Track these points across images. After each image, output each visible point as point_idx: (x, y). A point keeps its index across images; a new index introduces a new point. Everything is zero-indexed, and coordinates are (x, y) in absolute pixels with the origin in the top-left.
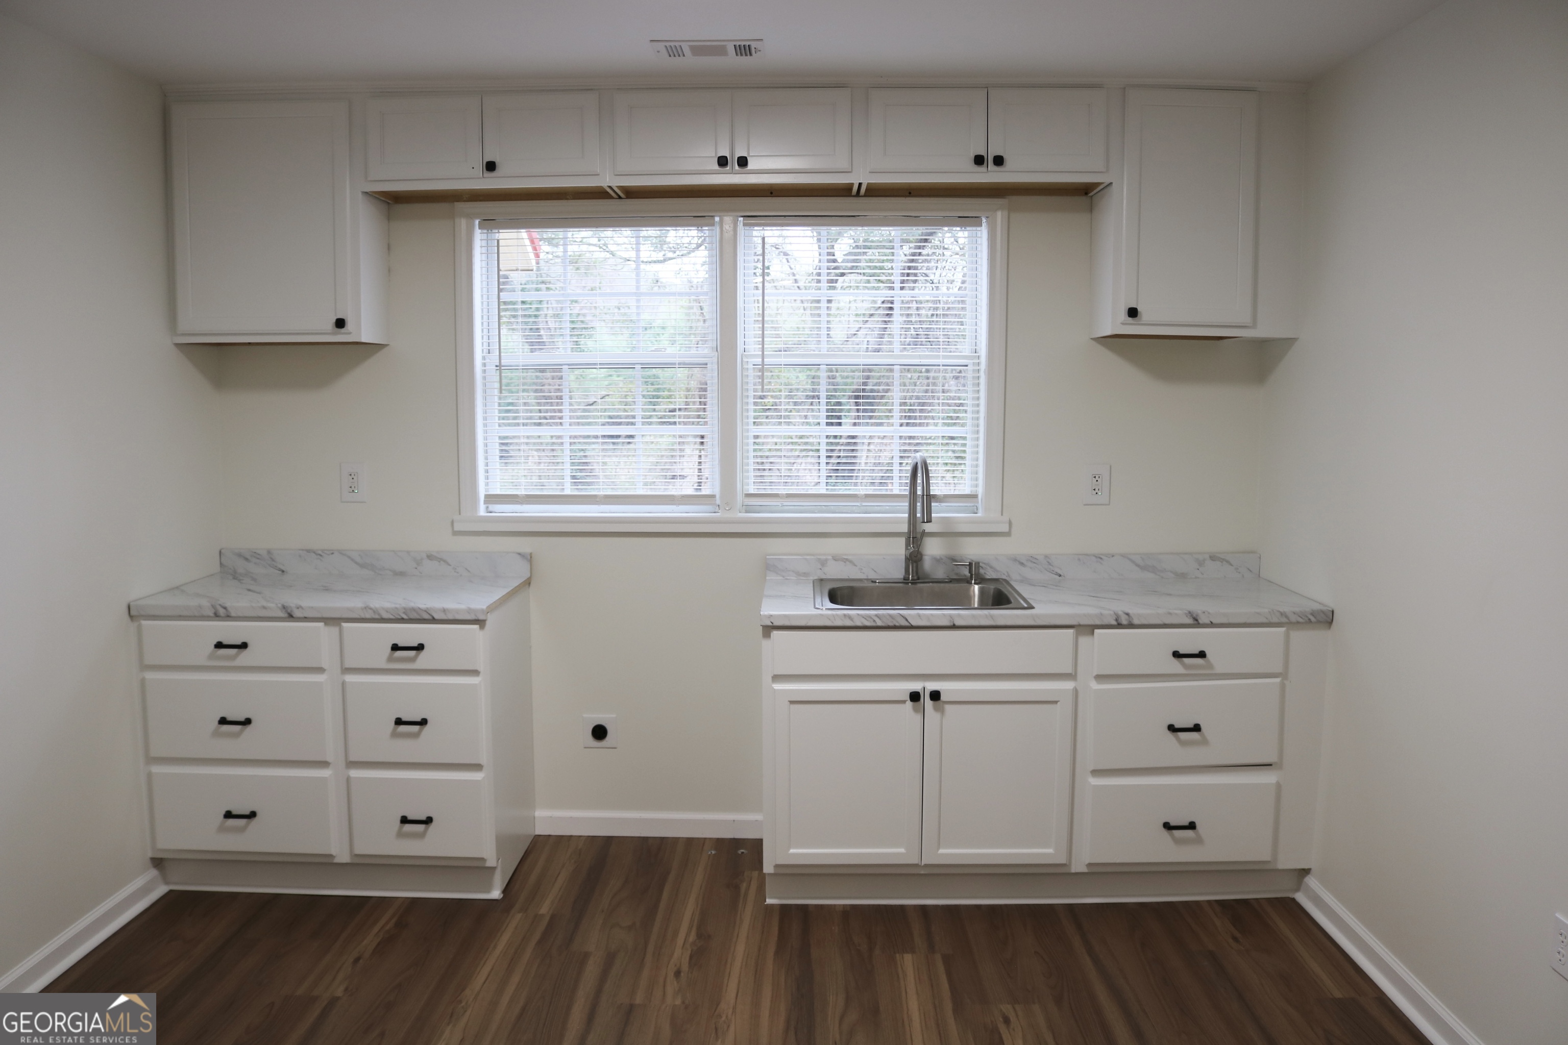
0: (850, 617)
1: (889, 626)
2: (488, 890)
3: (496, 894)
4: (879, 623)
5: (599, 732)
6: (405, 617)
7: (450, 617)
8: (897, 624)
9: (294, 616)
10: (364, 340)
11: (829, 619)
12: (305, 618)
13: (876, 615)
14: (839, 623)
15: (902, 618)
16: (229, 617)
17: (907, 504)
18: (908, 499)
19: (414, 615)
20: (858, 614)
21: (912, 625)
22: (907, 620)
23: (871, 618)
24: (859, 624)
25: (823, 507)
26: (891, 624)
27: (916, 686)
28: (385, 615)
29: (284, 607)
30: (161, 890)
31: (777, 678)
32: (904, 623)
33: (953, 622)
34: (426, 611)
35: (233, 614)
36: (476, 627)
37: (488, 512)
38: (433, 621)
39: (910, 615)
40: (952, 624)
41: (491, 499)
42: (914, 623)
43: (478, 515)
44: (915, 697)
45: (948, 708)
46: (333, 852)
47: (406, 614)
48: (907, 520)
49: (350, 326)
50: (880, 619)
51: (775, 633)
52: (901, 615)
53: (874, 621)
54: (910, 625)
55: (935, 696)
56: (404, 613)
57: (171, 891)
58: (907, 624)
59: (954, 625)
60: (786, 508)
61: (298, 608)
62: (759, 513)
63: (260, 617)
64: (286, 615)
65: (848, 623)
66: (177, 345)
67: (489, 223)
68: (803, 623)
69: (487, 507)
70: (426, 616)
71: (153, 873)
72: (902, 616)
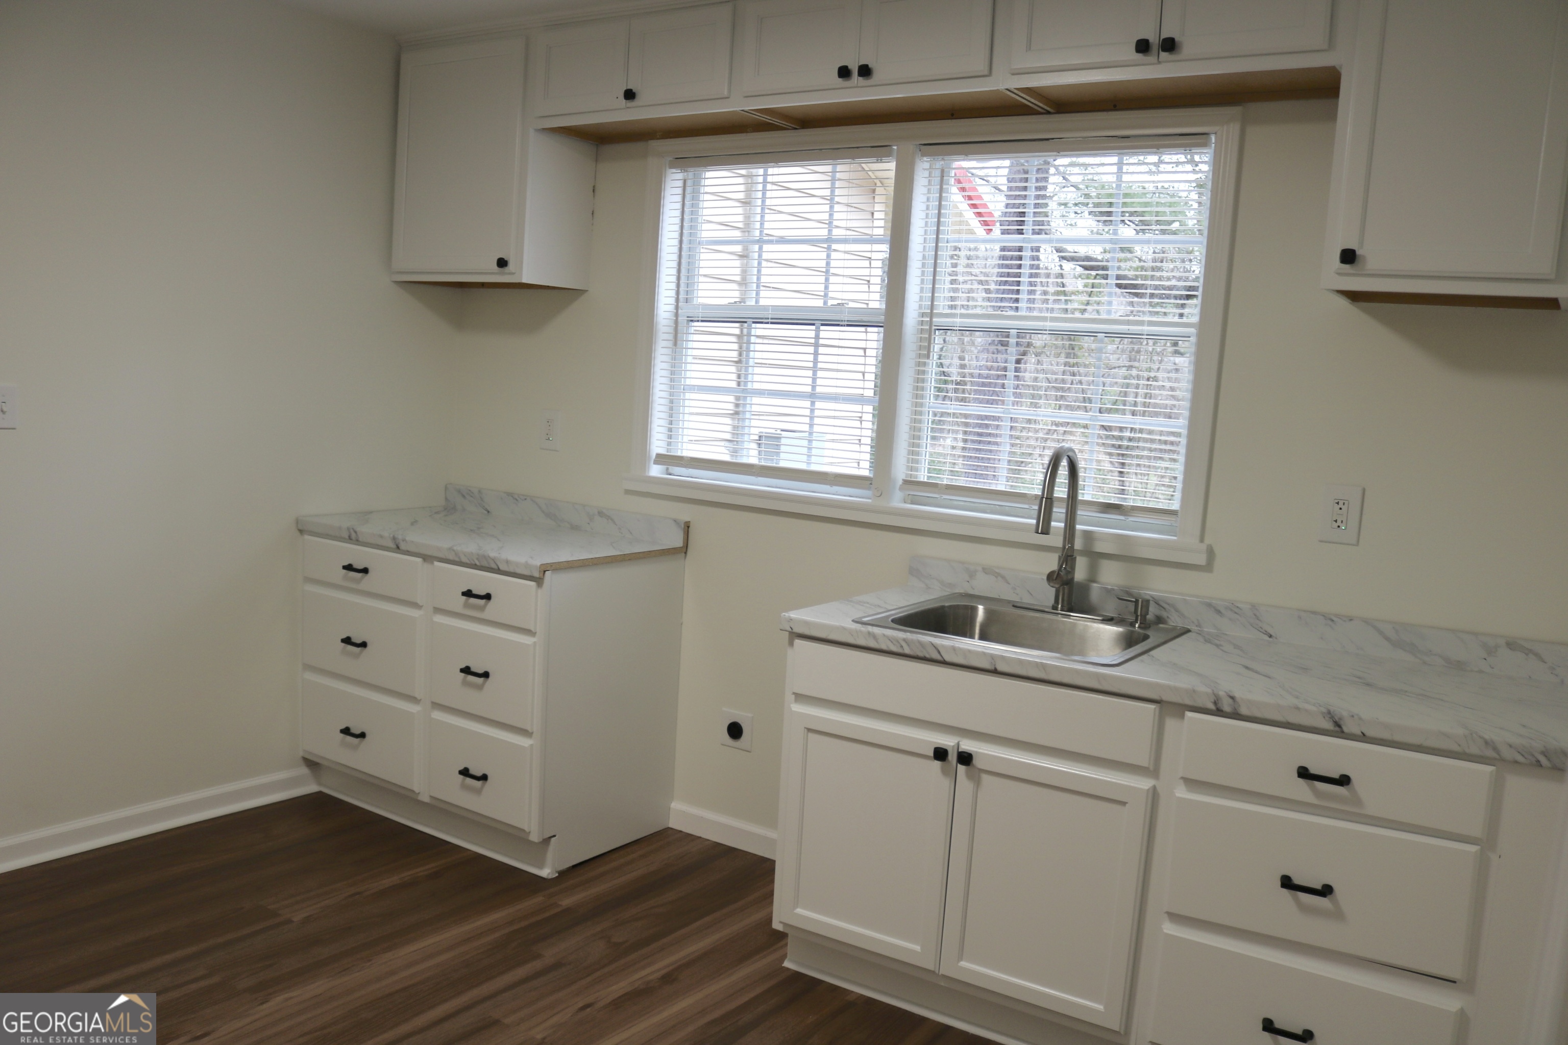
0: (874, 636)
1: (918, 656)
2: (541, 866)
3: (546, 872)
4: (907, 651)
5: (735, 731)
6: (478, 563)
7: (511, 569)
8: (927, 656)
9: (400, 548)
10: (525, 280)
11: (852, 635)
12: (408, 551)
13: (904, 640)
14: (861, 642)
15: (934, 648)
16: (357, 542)
17: (1064, 511)
18: (1065, 505)
19: (485, 564)
20: (884, 635)
21: (945, 660)
22: (939, 652)
23: (899, 643)
24: (884, 647)
25: (997, 506)
26: (921, 654)
27: (947, 741)
28: (464, 560)
29: (394, 539)
30: (311, 788)
31: (800, 697)
32: (935, 656)
33: (995, 665)
34: (494, 560)
35: (361, 540)
36: (533, 584)
37: (667, 474)
38: (498, 571)
39: (943, 646)
40: (993, 668)
41: (661, 459)
42: (948, 658)
43: (647, 474)
44: (940, 754)
45: (985, 778)
46: (416, 790)
47: (478, 561)
48: (1062, 532)
49: (511, 267)
50: (908, 645)
51: (798, 642)
52: (932, 644)
53: (902, 647)
54: (942, 659)
55: (965, 758)
56: (477, 559)
57: (320, 793)
58: (938, 658)
59: (996, 669)
60: (956, 503)
61: (403, 541)
62: (925, 505)
63: (378, 545)
64: (394, 546)
65: (872, 644)
66: (396, 282)
67: (682, 161)
68: (823, 635)
69: (667, 469)
70: (494, 566)
71: (304, 770)
72: (934, 646)
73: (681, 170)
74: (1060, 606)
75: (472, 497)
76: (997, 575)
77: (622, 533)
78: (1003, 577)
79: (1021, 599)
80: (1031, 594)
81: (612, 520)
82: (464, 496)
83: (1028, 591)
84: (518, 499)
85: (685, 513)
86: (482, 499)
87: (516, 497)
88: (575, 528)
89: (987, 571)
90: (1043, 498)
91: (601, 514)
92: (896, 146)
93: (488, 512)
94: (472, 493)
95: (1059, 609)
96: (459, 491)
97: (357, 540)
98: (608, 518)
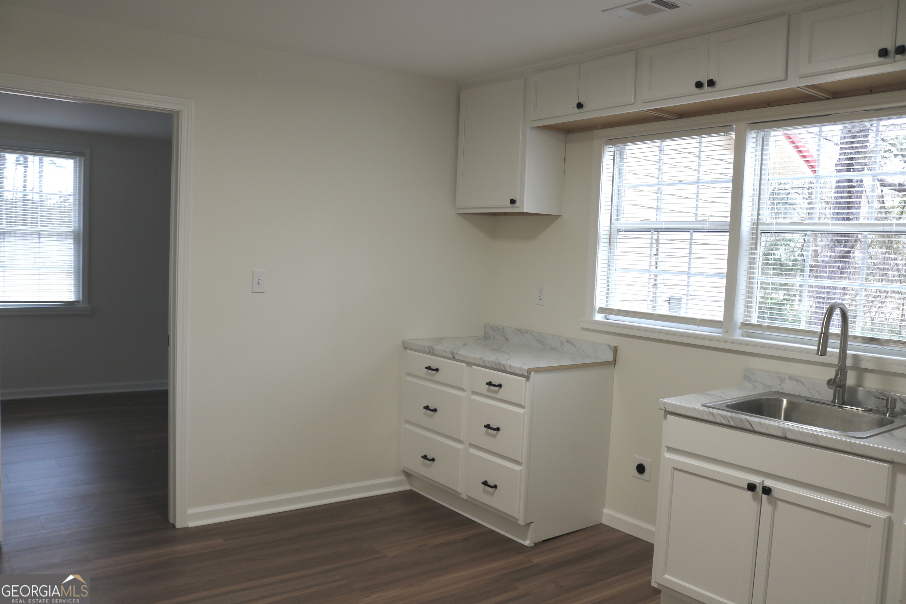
0: (712, 414)
1: (739, 427)
2: (525, 540)
3: (527, 543)
4: (732, 424)
5: (641, 469)
6: (495, 367)
7: (512, 371)
8: (744, 427)
9: (455, 358)
10: (525, 211)
11: (700, 413)
12: (459, 360)
13: (731, 417)
14: (706, 418)
15: (748, 422)
16: (433, 354)
17: (839, 342)
18: (839, 338)
19: (498, 367)
20: (719, 414)
21: (755, 430)
22: (751, 425)
23: (727, 418)
24: (718, 421)
25: (800, 339)
26: (740, 426)
27: (756, 480)
28: (488, 365)
29: (452, 353)
30: (407, 487)
31: (670, 449)
32: (749, 427)
33: (785, 434)
34: (503, 365)
35: (435, 353)
36: (524, 379)
37: (606, 319)
38: (506, 372)
39: (754, 421)
40: (784, 436)
41: (602, 310)
42: (756, 429)
43: (593, 319)
44: (752, 487)
45: (780, 504)
46: (460, 491)
47: (495, 366)
48: (838, 354)
49: (518, 203)
50: (733, 420)
51: (669, 417)
52: (747, 420)
53: (729, 421)
54: (753, 430)
55: (767, 491)
56: (495, 365)
57: (411, 490)
58: (751, 428)
59: (786, 437)
60: (774, 337)
61: (457, 354)
62: (755, 338)
63: (444, 356)
64: (452, 357)
65: (712, 419)
66: (459, 214)
67: (613, 141)
68: (683, 413)
69: (606, 316)
70: (503, 369)
71: (403, 477)
72: (749, 422)
73: (613, 146)
74: (836, 401)
75: (499, 331)
76: (798, 381)
77: (579, 353)
78: (801, 382)
79: (813, 396)
80: (819, 393)
81: (574, 345)
82: (494, 330)
83: (817, 391)
84: (523, 332)
85: (614, 341)
86: (504, 333)
87: (522, 331)
88: (554, 349)
89: (791, 378)
90: (821, 333)
91: (568, 341)
92: (735, 125)
93: (507, 339)
94: (499, 329)
95: (836, 403)
96: (492, 328)
97: (433, 353)
98: (572, 343)
